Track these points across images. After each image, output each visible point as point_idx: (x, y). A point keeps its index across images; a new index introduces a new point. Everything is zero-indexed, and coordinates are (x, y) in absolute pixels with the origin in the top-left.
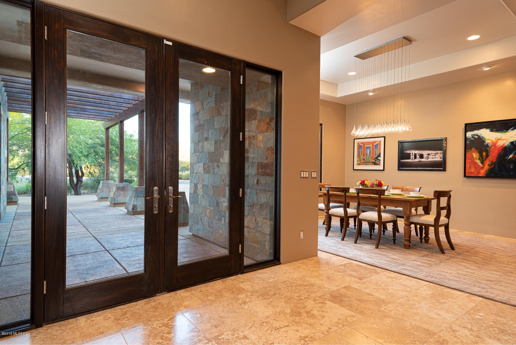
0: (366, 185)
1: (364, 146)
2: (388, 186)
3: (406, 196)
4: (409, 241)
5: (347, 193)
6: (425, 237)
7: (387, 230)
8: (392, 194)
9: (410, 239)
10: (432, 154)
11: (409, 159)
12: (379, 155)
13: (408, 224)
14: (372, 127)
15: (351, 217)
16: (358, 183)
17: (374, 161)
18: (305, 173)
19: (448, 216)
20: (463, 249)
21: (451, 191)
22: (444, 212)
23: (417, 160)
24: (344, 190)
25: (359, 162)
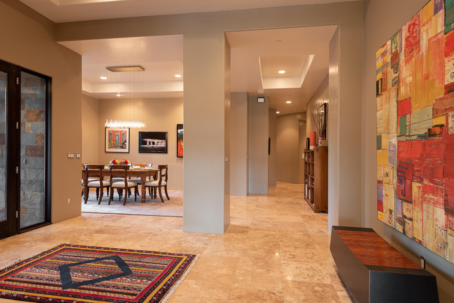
0: (116, 163)
1: (114, 133)
2: (132, 164)
3: (143, 169)
4: (145, 198)
5: (102, 170)
6: (154, 195)
7: (131, 194)
8: (134, 169)
9: (145, 197)
10: (160, 142)
11: (146, 145)
12: (126, 142)
13: (144, 187)
14: (120, 122)
15: (105, 187)
16: (111, 162)
17: (122, 146)
18: (71, 154)
19: (166, 180)
20: (174, 199)
21: (168, 165)
22: (164, 178)
23: (151, 146)
24: (101, 167)
25: (110, 146)
